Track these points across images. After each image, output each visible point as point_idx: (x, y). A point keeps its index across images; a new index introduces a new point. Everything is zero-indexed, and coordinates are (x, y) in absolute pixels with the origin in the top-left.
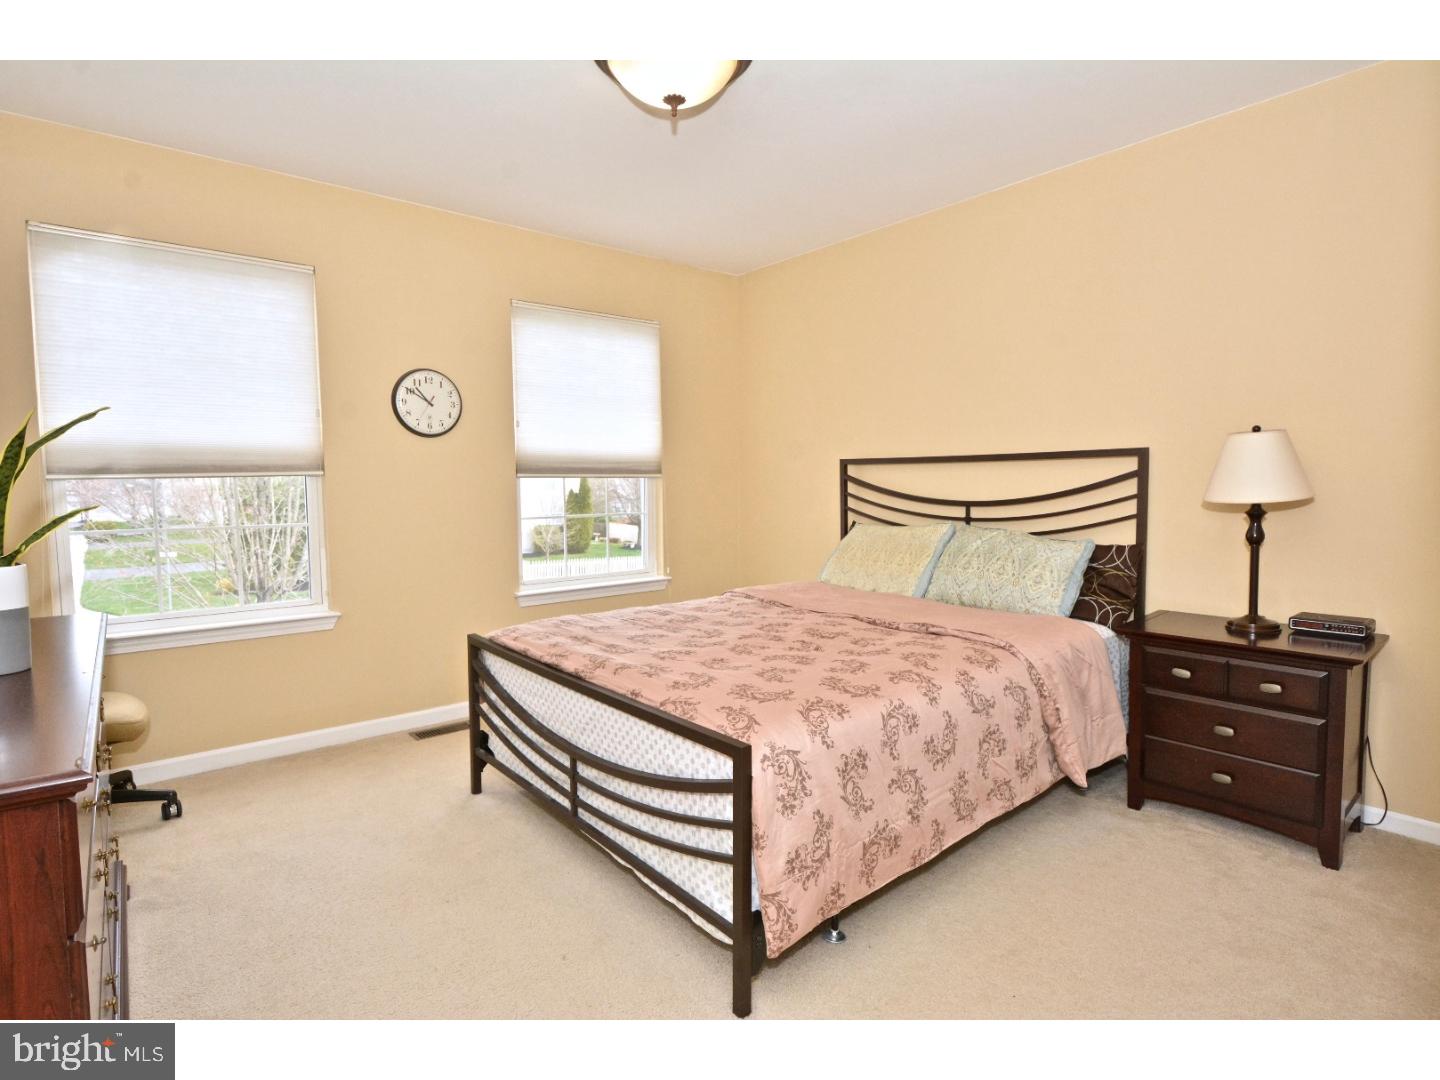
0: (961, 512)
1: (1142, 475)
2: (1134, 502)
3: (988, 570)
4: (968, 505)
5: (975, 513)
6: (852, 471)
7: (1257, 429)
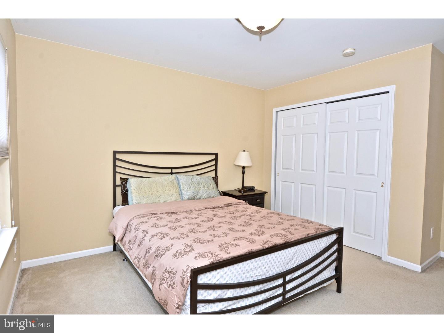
0: (169, 171)
1: (216, 160)
2: (214, 166)
3: (191, 188)
4: (172, 168)
5: (174, 171)
6: (118, 156)
7: (244, 151)
